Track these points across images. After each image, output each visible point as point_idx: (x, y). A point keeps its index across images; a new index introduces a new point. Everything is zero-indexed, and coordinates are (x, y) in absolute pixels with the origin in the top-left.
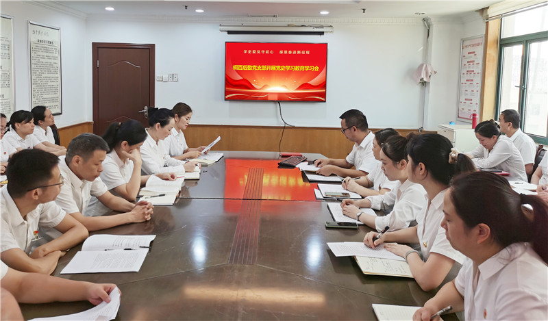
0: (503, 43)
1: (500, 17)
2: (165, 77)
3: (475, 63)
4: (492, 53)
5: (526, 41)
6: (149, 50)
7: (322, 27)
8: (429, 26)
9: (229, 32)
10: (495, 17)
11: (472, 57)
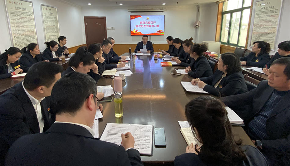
0: (224, 13)
2: (110, 28)
4: (220, 17)
6: (104, 19)
7: (163, 9)
8: (199, 8)
9: (131, 12)
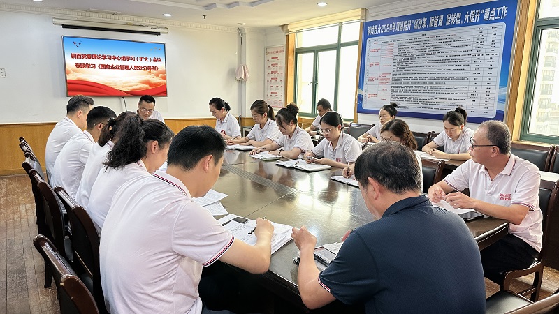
0: (298, 52)
1: (296, 33)
3: (279, 65)
4: (291, 58)
5: (316, 51)
7: (159, 28)
8: (242, 34)
10: (292, 33)
11: (276, 61)
